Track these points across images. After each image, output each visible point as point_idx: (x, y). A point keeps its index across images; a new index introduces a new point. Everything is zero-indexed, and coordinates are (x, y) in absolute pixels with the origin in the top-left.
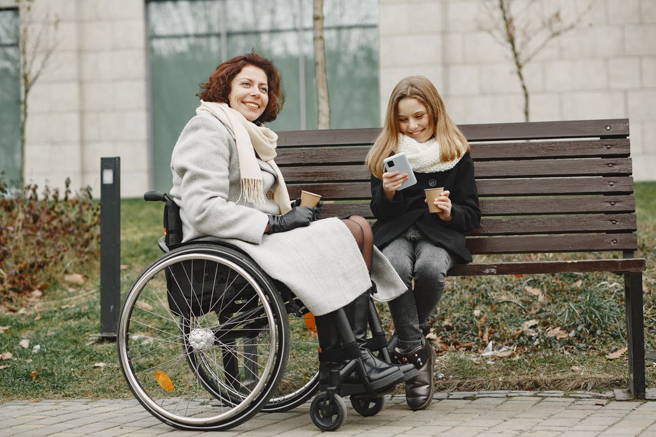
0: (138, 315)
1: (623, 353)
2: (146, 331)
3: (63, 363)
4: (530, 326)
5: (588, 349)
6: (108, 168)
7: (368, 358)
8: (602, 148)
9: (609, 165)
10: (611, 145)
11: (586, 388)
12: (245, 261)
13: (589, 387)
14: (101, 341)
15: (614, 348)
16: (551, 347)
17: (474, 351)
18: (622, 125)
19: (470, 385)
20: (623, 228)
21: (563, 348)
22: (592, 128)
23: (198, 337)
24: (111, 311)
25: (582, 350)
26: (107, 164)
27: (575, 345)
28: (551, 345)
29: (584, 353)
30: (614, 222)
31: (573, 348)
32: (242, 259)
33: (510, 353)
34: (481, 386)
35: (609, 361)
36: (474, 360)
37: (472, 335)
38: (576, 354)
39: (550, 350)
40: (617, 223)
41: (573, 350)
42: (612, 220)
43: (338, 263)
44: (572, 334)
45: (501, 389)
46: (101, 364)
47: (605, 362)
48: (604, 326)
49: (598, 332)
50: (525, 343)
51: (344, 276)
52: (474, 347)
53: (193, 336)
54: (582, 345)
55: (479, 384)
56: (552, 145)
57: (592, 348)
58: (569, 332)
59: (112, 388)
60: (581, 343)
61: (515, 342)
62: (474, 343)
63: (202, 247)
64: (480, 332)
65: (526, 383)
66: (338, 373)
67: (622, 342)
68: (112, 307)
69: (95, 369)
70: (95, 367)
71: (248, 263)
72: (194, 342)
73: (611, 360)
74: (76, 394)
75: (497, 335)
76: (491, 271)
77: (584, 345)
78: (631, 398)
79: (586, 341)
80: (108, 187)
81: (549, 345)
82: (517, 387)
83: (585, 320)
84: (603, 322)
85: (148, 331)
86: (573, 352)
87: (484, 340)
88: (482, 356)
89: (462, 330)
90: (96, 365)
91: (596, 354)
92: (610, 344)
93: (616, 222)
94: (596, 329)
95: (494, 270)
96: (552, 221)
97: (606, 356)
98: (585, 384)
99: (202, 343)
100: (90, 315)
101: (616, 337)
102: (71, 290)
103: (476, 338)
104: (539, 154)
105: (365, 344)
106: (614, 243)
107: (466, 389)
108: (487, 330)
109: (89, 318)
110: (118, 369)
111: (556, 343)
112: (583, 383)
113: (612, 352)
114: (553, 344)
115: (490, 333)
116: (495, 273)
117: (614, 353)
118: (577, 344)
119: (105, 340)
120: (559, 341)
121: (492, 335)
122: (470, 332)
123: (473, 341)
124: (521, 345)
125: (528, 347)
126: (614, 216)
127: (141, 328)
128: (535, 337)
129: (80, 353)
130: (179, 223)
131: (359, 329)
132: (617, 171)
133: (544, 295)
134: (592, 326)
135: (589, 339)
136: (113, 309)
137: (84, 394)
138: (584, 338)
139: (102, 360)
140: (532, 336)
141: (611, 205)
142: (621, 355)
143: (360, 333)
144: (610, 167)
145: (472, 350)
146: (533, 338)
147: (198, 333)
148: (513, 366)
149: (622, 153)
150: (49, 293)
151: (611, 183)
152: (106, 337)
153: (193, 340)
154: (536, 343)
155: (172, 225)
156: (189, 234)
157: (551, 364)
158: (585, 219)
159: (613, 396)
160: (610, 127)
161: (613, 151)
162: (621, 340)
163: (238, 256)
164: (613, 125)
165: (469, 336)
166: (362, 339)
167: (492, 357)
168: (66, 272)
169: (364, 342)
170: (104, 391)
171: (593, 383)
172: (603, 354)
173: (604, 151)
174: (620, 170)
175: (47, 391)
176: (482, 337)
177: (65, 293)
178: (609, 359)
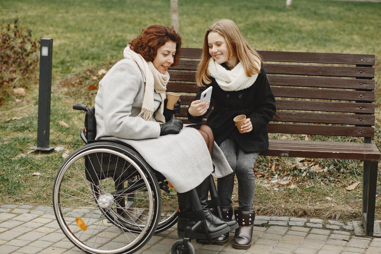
0: (60, 131)
1: (356, 186)
2: (64, 144)
3: (14, 170)
4: (300, 161)
5: (335, 181)
6: (45, 46)
7: (208, 215)
8: (357, 72)
9: (361, 83)
10: (362, 71)
11: (335, 218)
12: (135, 156)
13: (337, 217)
14: (37, 152)
15: (351, 182)
16: (313, 178)
17: (266, 178)
18: (370, 58)
19: (265, 210)
20: (366, 124)
21: (320, 180)
22: (352, 59)
23: (104, 200)
24: (44, 134)
25: (332, 182)
26: (45, 44)
27: (327, 178)
28: (313, 177)
29: (333, 185)
30: (361, 119)
31: (326, 180)
32: (134, 155)
33: (288, 182)
34: (271, 212)
35: (348, 192)
36: (266, 186)
37: (265, 165)
38: (328, 185)
39: (312, 180)
40: (363, 121)
41: (326, 182)
42: (359, 118)
43: (195, 158)
44: (326, 169)
45: (284, 216)
46: (38, 174)
47: (346, 193)
48: (345, 165)
49: (342, 170)
50: (297, 175)
51: (199, 166)
52: (266, 175)
53: (101, 200)
54: (332, 179)
55: (270, 210)
56: (327, 68)
57: (338, 181)
58: (324, 168)
59: (45, 196)
60: (331, 177)
61: (291, 173)
62: (266, 172)
63: (109, 144)
64: (270, 164)
65: (299, 211)
66: (191, 229)
67: (355, 177)
68: (45, 132)
69: (34, 177)
70: (34, 176)
71: (138, 158)
72: (101, 203)
73: (349, 191)
74: (22, 199)
75: (280, 168)
76: (285, 154)
77: (333, 179)
78: (364, 235)
79: (334, 176)
80: (44, 58)
81: (312, 177)
82: (293, 213)
83: (334, 161)
84: (345, 163)
85: (66, 144)
86: (326, 183)
87: (272, 170)
88: (271, 183)
89: (259, 161)
90: (35, 174)
91: (340, 185)
92: (349, 179)
93: (362, 119)
94: (340, 168)
95: (287, 154)
96: (323, 116)
97: (346, 188)
98: (335, 215)
99: (106, 204)
100: (30, 129)
101: (352, 173)
102: (17, 100)
103: (267, 169)
104: (318, 74)
105: (207, 206)
106: (360, 133)
107: (262, 213)
108: (274, 163)
109: (29, 131)
110: (48, 178)
111: (316, 176)
112: (334, 215)
113: (350, 185)
114: (314, 177)
115: (276, 165)
116: (288, 156)
117: (351, 186)
118: (328, 177)
119: (40, 152)
120: (318, 174)
121: (277, 167)
122: (264, 164)
123: (266, 170)
124: (295, 175)
125: (299, 178)
126: (361, 115)
127: (61, 142)
128: (304, 170)
129: (24, 163)
130: (95, 123)
131: (203, 197)
132: (365, 88)
133: (308, 137)
134: (338, 166)
135: (336, 174)
136: (45, 133)
137: (27, 200)
138: (333, 174)
139: (37, 170)
140: (301, 169)
141: (360, 108)
142: (355, 188)
143: (204, 199)
144: (361, 84)
145: (265, 177)
146: (302, 171)
147: (104, 198)
148: (290, 194)
149: (369, 76)
150: (4, 104)
151: (361, 95)
152: (41, 150)
153: (101, 202)
154: (304, 175)
155: (90, 127)
156: (101, 132)
157: (313, 193)
158: (343, 117)
159: (353, 229)
160: (363, 59)
161: (364, 75)
162: (355, 176)
163: (132, 152)
164: (365, 58)
165: (263, 166)
166: (205, 203)
167: (278, 183)
168: (14, 87)
169: (206, 204)
170: (39, 197)
171: (339, 215)
172: (344, 186)
173: (358, 74)
174: (367, 87)
175: (4, 196)
176: (271, 167)
177: (14, 103)
178: (348, 190)
